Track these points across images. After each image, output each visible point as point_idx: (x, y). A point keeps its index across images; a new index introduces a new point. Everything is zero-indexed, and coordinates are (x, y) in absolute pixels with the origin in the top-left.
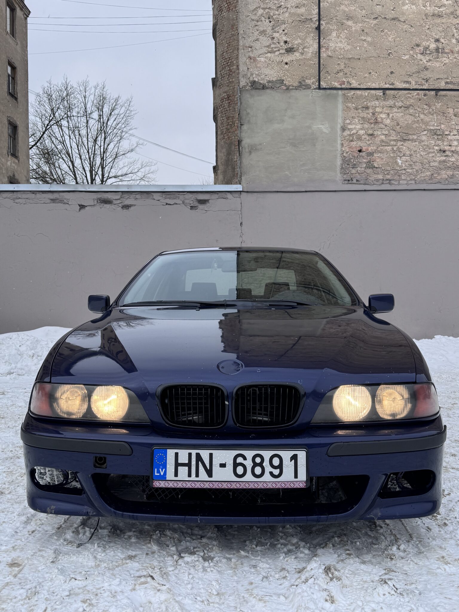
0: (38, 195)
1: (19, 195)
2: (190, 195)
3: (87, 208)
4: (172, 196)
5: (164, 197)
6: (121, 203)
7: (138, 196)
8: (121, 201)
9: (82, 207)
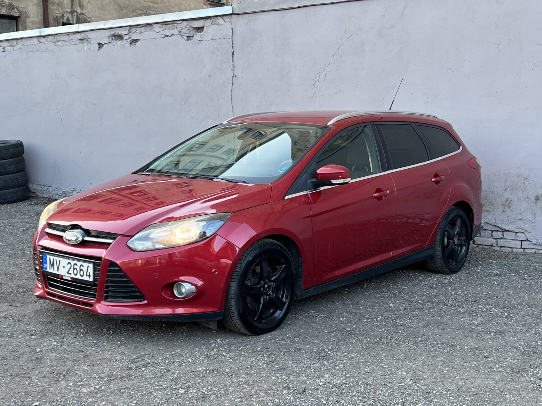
0: (72, 37)
1: (59, 38)
2: (185, 23)
3: (105, 46)
4: (171, 26)
5: (163, 28)
6: (130, 38)
7: (143, 29)
8: (129, 37)
9: (100, 45)
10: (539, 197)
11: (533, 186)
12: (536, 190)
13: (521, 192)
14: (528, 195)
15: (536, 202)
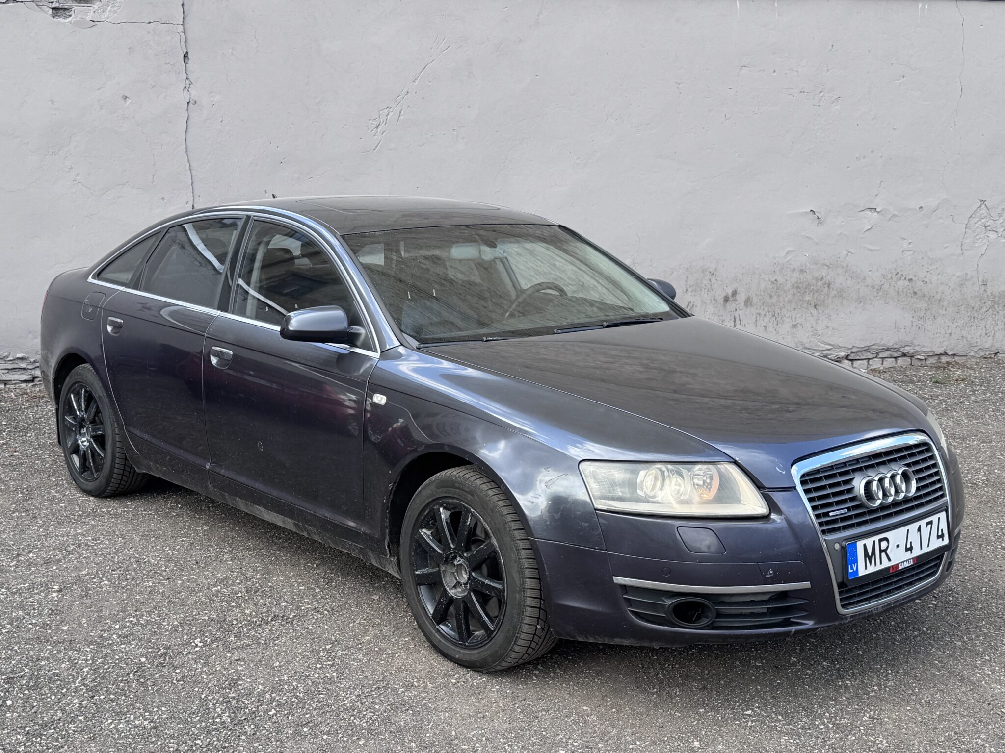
10: (728, 298)
11: (721, 283)
12: (725, 288)
13: (706, 292)
14: (715, 296)
15: (724, 306)
